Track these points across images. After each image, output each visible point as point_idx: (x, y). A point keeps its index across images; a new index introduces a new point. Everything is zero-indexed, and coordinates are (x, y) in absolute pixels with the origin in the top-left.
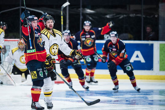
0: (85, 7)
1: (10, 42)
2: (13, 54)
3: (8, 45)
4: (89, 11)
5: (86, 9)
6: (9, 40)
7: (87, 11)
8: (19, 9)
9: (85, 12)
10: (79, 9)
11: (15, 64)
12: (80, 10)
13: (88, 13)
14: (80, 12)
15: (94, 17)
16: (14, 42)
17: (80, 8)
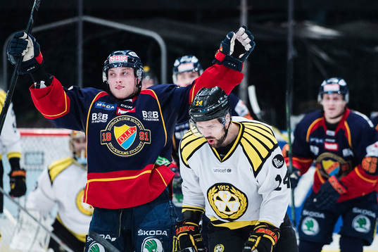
0: (303, 16)
1: (44, 138)
2: (52, 183)
3: (36, 150)
4: (318, 31)
5: (308, 23)
6: (40, 131)
7: (312, 32)
8: (75, 25)
9: (303, 34)
10: (284, 25)
11: (58, 214)
12: (286, 29)
13: (314, 36)
14: (285, 36)
15: (336, 52)
16: (57, 138)
17: (285, 20)
